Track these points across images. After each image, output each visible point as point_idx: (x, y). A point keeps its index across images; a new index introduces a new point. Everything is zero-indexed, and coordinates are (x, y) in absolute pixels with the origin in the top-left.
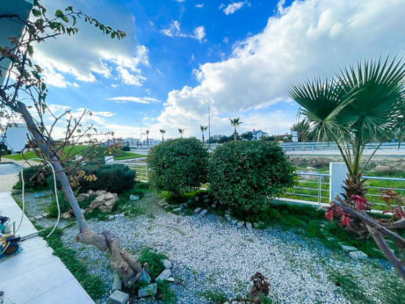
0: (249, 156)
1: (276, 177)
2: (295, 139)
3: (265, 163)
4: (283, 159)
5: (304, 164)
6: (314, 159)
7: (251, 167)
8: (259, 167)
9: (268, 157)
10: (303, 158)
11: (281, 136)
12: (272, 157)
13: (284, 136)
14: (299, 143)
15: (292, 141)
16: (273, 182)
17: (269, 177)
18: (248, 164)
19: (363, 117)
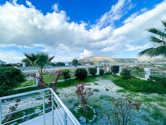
0: (6, 73)
1: (18, 80)
2: (24, 66)
3: (14, 76)
4: (21, 73)
5: (28, 75)
6: (32, 73)
7: (7, 77)
8: (11, 77)
9: (15, 73)
10: (28, 73)
11: (16, 64)
12: (17, 73)
13: (17, 64)
14: (26, 67)
15: (22, 67)
16: (17, 81)
17: (16, 80)
18: (6, 77)
19: (42, 62)
